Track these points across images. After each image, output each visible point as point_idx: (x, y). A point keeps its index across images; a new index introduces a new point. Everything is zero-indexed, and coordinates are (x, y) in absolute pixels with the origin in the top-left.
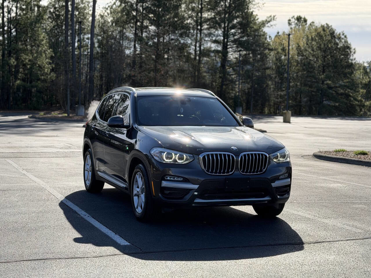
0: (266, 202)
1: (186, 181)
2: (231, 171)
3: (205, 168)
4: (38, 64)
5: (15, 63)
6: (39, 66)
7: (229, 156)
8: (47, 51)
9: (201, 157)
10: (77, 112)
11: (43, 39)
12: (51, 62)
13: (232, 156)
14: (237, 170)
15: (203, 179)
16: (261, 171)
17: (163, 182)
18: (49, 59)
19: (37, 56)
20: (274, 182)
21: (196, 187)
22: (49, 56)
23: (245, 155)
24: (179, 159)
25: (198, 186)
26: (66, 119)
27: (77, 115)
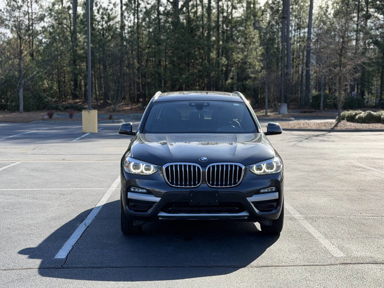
0: (246, 218)
1: (149, 193)
2: (198, 183)
3: (168, 179)
4: (249, 62)
5: (226, 63)
6: (250, 64)
7: (194, 167)
8: (258, 49)
9: (164, 168)
10: (280, 111)
11: (254, 36)
12: (263, 59)
13: (198, 167)
14: (204, 182)
15: (165, 192)
16: (235, 183)
17: (129, 193)
18: (260, 57)
19: (247, 54)
20: (251, 197)
21: (158, 199)
22: (260, 53)
23: (213, 167)
24: (146, 170)
25: (160, 198)
26: (264, 118)
27: (279, 114)
